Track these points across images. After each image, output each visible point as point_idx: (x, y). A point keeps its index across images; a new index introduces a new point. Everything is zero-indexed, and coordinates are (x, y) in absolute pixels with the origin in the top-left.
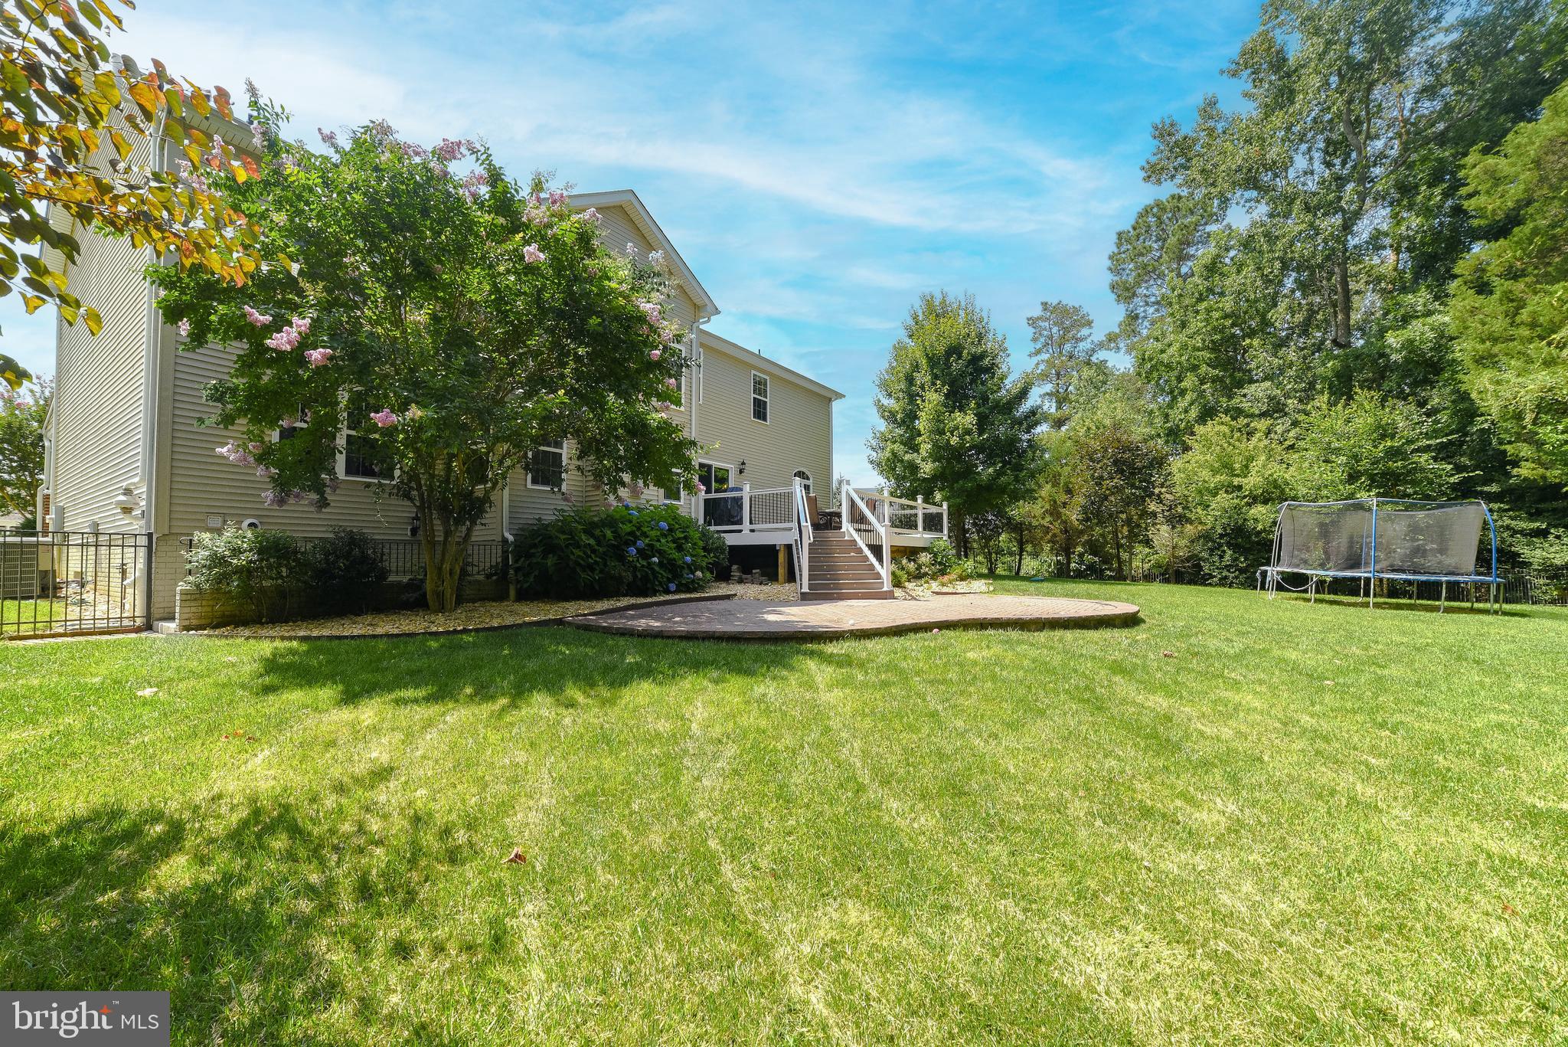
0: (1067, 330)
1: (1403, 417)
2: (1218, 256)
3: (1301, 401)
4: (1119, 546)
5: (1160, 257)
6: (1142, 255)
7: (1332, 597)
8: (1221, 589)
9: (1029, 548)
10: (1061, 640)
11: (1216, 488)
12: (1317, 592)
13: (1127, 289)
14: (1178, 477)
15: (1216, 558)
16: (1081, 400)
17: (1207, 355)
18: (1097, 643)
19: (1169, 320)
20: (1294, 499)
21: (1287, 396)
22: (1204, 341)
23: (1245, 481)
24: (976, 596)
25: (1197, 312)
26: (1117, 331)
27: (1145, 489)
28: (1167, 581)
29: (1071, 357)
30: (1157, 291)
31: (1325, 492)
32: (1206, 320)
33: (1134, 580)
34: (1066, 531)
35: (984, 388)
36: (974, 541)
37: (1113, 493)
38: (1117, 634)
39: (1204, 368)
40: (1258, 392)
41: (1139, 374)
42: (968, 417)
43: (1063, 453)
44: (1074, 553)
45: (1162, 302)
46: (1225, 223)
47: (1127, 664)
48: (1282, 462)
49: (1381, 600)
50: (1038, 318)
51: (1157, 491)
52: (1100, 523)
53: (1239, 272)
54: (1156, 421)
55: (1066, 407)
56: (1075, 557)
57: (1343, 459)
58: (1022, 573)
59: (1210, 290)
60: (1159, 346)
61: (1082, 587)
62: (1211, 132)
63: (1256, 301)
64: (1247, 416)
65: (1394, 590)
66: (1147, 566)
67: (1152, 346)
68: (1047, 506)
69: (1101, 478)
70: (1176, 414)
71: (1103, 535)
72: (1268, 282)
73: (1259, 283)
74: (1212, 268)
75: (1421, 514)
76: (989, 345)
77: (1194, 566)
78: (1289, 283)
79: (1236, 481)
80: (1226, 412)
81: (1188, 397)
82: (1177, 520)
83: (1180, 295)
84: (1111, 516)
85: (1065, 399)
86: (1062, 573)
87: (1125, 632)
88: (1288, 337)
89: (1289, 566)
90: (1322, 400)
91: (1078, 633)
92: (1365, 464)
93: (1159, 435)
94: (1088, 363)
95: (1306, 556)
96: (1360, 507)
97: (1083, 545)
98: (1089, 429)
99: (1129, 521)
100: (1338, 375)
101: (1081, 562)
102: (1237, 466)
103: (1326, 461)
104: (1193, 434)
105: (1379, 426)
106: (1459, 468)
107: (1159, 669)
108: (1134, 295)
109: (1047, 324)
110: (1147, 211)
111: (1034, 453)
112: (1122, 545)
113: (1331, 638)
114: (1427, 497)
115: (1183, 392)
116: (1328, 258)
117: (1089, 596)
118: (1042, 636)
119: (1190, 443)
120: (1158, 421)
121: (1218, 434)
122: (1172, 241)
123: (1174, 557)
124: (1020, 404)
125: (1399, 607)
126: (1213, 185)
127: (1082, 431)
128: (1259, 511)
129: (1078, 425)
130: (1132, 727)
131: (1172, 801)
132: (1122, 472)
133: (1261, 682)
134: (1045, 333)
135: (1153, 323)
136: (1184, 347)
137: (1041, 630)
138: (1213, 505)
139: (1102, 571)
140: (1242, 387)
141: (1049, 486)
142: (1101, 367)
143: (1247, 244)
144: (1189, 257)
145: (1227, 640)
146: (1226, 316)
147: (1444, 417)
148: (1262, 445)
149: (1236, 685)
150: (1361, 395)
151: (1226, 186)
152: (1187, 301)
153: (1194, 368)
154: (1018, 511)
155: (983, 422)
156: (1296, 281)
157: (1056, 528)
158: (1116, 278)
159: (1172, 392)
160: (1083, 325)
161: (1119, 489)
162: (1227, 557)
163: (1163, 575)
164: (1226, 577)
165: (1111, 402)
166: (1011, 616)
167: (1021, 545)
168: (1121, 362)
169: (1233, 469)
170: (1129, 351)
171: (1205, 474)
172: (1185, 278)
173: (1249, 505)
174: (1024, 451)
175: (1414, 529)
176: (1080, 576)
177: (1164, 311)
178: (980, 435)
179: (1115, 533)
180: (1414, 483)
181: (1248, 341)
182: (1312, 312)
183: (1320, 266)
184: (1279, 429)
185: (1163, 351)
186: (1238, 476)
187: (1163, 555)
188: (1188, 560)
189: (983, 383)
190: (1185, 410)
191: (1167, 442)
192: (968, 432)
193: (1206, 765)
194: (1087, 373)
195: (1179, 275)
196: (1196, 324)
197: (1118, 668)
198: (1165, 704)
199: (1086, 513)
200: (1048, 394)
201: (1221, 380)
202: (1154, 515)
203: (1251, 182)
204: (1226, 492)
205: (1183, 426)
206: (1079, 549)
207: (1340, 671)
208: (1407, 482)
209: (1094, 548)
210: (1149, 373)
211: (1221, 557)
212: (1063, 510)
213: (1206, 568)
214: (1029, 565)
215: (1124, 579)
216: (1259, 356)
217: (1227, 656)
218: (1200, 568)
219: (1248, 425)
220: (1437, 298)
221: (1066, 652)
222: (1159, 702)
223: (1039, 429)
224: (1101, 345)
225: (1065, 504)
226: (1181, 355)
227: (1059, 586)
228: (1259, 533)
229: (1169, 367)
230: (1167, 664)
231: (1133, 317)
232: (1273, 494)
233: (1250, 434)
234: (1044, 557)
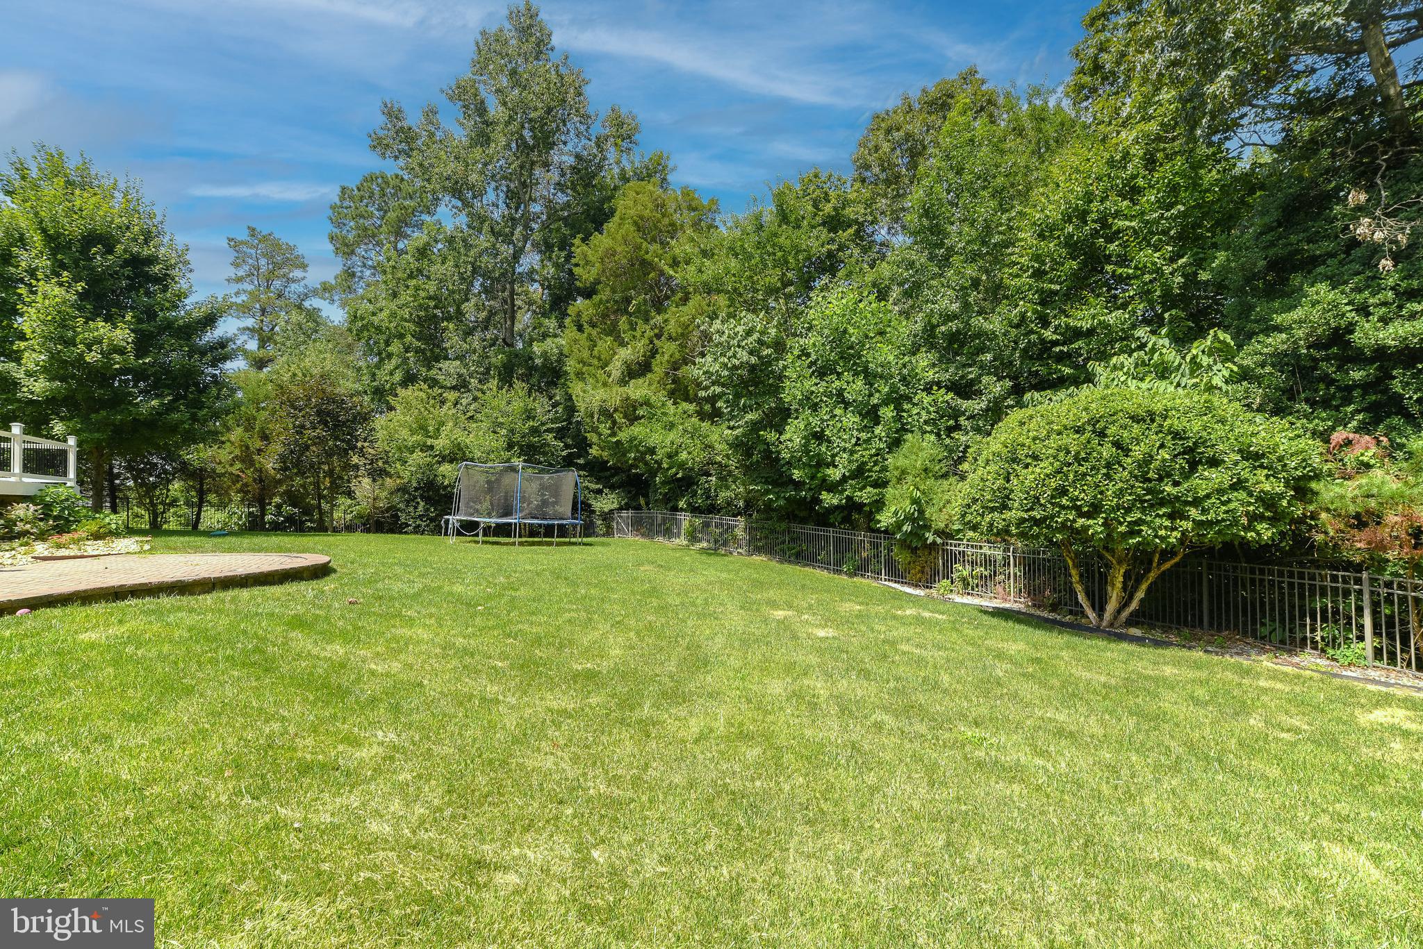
0: (279, 266)
1: (541, 405)
2: (428, 244)
3: (480, 381)
4: (320, 497)
5: (380, 226)
6: (362, 216)
7: (495, 539)
8: (413, 536)
9: (212, 497)
10: (233, 600)
11: (413, 446)
12: (485, 535)
13: (346, 245)
14: (381, 434)
15: (411, 509)
16: (288, 343)
17: (411, 326)
18: (279, 599)
19: (383, 286)
20: (472, 460)
21: (471, 376)
22: (411, 315)
23: (436, 442)
24: (119, 558)
25: (408, 287)
26: (333, 282)
27: (348, 442)
28: (368, 531)
29: (280, 296)
30: (375, 257)
31: (492, 456)
32: (414, 296)
33: (336, 530)
34: (261, 480)
35: (151, 301)
36: (130, 488)
37: (315, 444)
38: (302, 586)
39: (409, 338)
40: (451, 367)
41: (350, 330)
42: (118, 332)
43: (261, 396)
44: (270, 504)
45: (378, 268)
46: (435, 217)
47: (309, 617)
48: (465, 429)
49: (524, 539)
50: (242, 243)
51: (359, 445)
52: (301, 473)
53: (443, 263)
54: (364, 378)
55: (270, 347)
56: (271, 508)
57: (504, 432)
58: (201, 527)
59: (420, 271)
60: (371, 308)
61: (275, 540)
62: (431, 135)
63: (453, 292)
64: (442, 387)
65: (533, 532)
66: (349, 517)
67: (366, 307)
68: (237, 452)
69: (303, 427)
70: (382, 375)
71: (303, 486)
72: (462, 279)
73: (456, 278)
74: (423, 252)
75: (547, 476)
76: (163, 250)
77: (392, 516)
78: (477, 284)
79: (429, 442)
80: (425, 381)
81: (394, 362)
82: (377, 474)
83: (394, 267)
84: (312, 466)
85: (269, 339)
86: (255, 526)
87: (314, 584)
88: (475, 328)
89: (466, 515)
90: (493, 383)
91: (256, 591)
92: (517, 438)
93: (365, 392)
94: (300, 307)
95: (478, 507)
96: (513, 469)
97: (281, 496)
98: (295, 375)
99: (331, 473)
100: (504, 366)
101: (279, 514)
102: (431, 428)
103: (495, 432)
104: (396, 395)
105: (526, 410)
106: (567, 446)
107: (342, 616)
108: (353, 252)
109: (253, 251)
110: (371, 179)
111: (220, 390)
112: (324, 497)
113: (489, 571)
114: (551, 465)
115: (390, 356)
116: (503, 275)
117: (280, 549)
118: (208, 599)
119: (392, 403)
120: (366, 379)
121: (416, 398)
122: (392, 215)
123: (375, 508)
124: (204, 331)
125: (533, 544)
126: (428, 180)
127: (286, 378)
128: (446, 468)
129: (282, 368)
130: (305, 682)
131: (335, 747)
132: (326, 424)
133: (431, 616)
134: (250, 261)
135: (368, 285)
136: (393, 315)
137: (209, 592)
138: (410, 462)
139: (302, 523)
140: (438, 361)
141: (240, 430)
142: (313, 315)
143: (451, 241)
144: (406, 236)
145: (409, 581)
146: (430, 298)
147: (560, 409)
148: (450, 413)
149: (410, 622)
150: (518, 384)
151: (438, 186)
152: (400, 275)
153: (401, 336)
154: (196, 455)
155: (143, 343)
156: (481, 285)
157: (249, 476)
158: (335, 230)
159: (380, 354)
160: (297, 267)
161: (320, 441)
162: (420, 508)
163: (364, 525)
164: (419, 526)
165: (320, 352)
166: (165, 580)
167: (202, 494)
168: (334, 314)
169: (428, 431)
170: (343, 305)
171: (405, 433)
172: (401, 253)
173: (439, 463)
174: (206, 387)
175: (543, 487)
176: (277, 528)
177: (380, 278)
178: (138, 357)
179: (317, 485)
180: (545, 454)
181: (445, 323)
182: (492, 313)
183: (498, 280)
184: (464, 402)
185: (374, 314)
186: (430, 437)
187: (364, 506)
188: (388, 510)
189: (148, 294)
190: (389, 373)
191: (373, 400)
192: (121, 351)
193: (373, 701)
194: (295, 317)
195: (395, 248)
196: (405, 297)
197: (298, 623)
198: (341, 652)
199: (284, 462)
200: (248, 329)
201: (423, 351)
202: (357, 467)
203: (457, 192)
204: (421, 450)
205: (387, 387)
206: (277, 500)
207: (490, 597)
208: (540, 453)
209: (293, 498)
210: (360, 331)
211: (416, 508)
212: (255, 457)
213: (403, 518)
214: (212, 517)
215: (326, 530)
216: (452, 339)
217: (406, 596)
218: (398, 518)
219: (441, 395)
220: (560, 327)
221: (236, 612)
222: (337, 650)
223: (229, 366)
224: (315, 293)
225: (259, 451)
226: (390, 322)
227: (246, 541)
228: (446, 487)
229: (379, 329)
230: (352, 611)
231: (350, 274)
232: (456, 455)
233: (443, 403)
234: (233, 507)
